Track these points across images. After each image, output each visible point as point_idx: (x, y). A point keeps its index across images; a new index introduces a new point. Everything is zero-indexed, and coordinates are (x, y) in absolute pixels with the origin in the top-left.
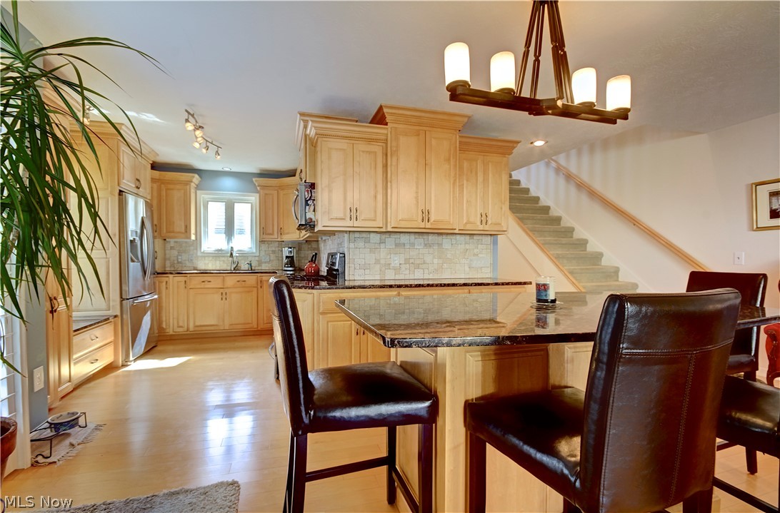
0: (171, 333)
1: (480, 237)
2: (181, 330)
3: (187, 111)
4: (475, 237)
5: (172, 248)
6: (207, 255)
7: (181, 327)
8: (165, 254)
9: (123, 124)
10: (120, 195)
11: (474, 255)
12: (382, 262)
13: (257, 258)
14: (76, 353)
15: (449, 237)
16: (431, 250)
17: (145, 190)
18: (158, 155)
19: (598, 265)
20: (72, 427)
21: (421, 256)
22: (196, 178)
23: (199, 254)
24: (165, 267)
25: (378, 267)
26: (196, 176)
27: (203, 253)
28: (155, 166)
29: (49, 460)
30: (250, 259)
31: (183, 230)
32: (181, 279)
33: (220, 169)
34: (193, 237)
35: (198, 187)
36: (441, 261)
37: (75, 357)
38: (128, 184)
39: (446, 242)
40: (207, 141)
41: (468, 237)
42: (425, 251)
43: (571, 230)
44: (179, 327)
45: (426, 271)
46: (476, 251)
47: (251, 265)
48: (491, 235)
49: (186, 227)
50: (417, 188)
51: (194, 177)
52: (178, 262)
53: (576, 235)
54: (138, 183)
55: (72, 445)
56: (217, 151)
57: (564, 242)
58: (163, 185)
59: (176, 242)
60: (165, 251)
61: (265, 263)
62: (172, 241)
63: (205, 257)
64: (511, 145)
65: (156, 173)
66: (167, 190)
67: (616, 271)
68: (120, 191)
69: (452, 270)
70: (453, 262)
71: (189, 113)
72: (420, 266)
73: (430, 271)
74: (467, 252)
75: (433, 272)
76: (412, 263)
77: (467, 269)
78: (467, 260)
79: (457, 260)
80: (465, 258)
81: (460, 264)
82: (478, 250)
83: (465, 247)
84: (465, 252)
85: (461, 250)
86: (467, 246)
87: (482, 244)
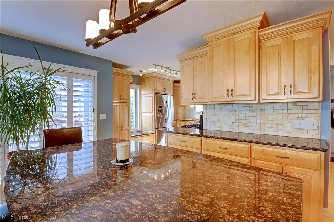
1: (305, 104)
8: (185, 113)
10: (155, 95)
12: (221, 120)
16: (255, 115)
17: (170, 91)
21: (247, 118)
24: (185, 117)
25: (219, 123)
36: (263, 122)
42: (251, 115)
45: (251, 128)
50: (224, 76)
52: (189, 116)
54: (165, 90)
60: (185, 111)
62: (187, 108)
63: (197, 114)
68: (155, 93)
69: (274, 129)
70: (275, 123)
71: (156, 65)
72: (247, 124)
73: (254, 128)
74: (290, 116)
75: (257, 129)
76: (241, 122)
77: (290, 129)
78: (290, 123)
79: (279, 122)
80: (287, 121)
81: (282, 125)
82: (303, 115)
83: (288, 112)
84: (288, 116)
85: (283, 114)
86: (290, 111)
87: (308, 109)
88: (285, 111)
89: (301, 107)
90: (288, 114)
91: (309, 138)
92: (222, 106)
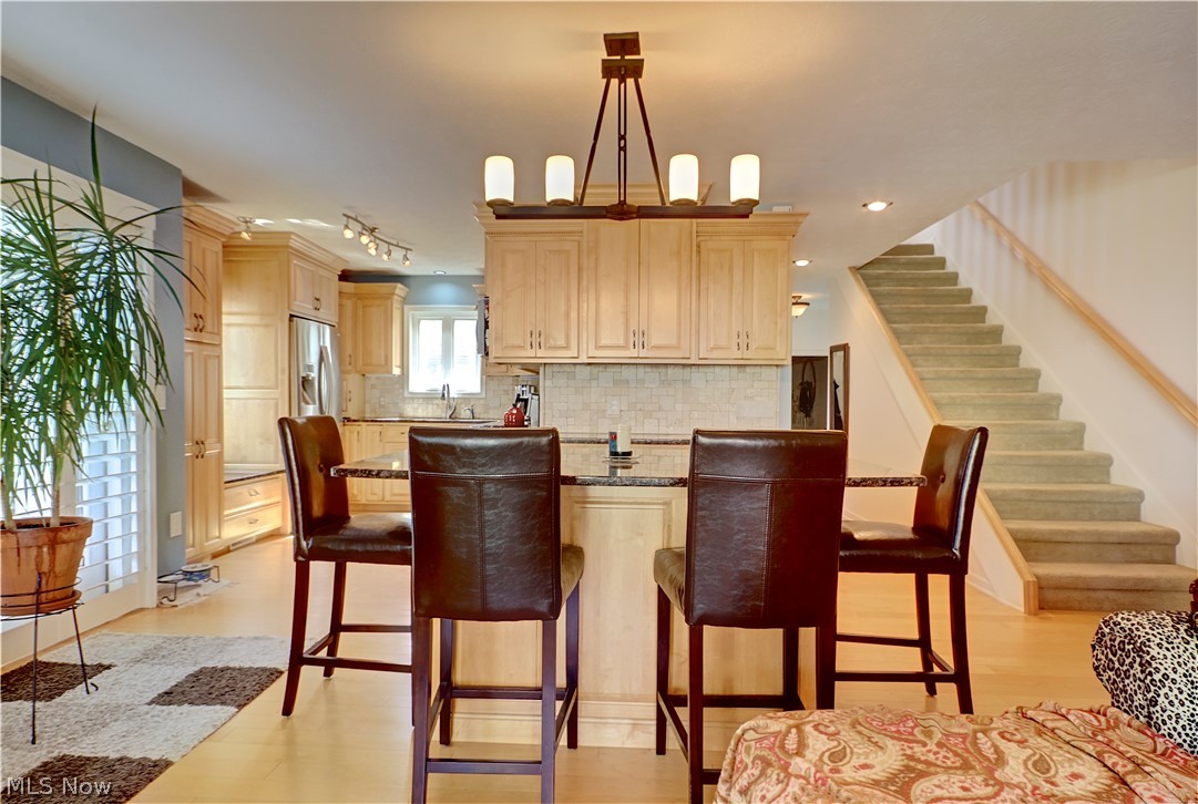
0: (364, 502)
1: (757, 370)
2: (374, 498)
3: (345, 215)
4: (748, 369)
5: (373, 386)
6: (415, 397)
7: (375, 494)
8: (364, 395)
9: (292, 233)
10: (290, 320)
11: (746, 398)
12: (594, 407)
13: (482, 402)
14: (230, 508)
15: (701, 369)
16: (671, 391)
17: (329, 312)
18: (347, 262)
19: (1052, 419)
20: (202, 578)
21: (654, 400)
22: (400, 289)
23: (406, 395)
24: (364, 412)
25: (586, 415)
26: (399, 285)
27: (411, 393)
28: (346, 276)
29: (173, 603)
30: (472, 403)
31: (383, 363)
32: (375, 428)
33: (432, 273)
34: (396, 371)
35: (405, 301)
36: (688, 407)
37: (226, 512)
38: (302, 306)
39: (697, 376)
40: (389, 243)
41: (735, 370)
42: (662, 391)
43: (1015, 352)
44: (373, 494)
45: (664, 422)
46: (748, 391)
47: (472, 412)
48: (777, 366)
49: (386, 358)
50: (627, 298)
51: (395, 287)
52: (381, 407)
53: (1026, 362)
54: (317, 304)
55: (198, 595)
56: (405, 256)
57: (981, 375)
58: (359, 302)
59: (378, 378)
60: (364, 390)
61: (494, 408)
62: (373, 376)
63: (413, 399)
64: (792, 219)
65: (349, 287)
66: (364, 307)
67: (1078, 431)
68: (292, 316)
70: (709, 409)
71: (348, 217)
72: (654, 414)
73: (669, 422)
74: (734, 393)
76: (640, 410)
77: (733, 421)
78: (733, 406)
79: (716, 405)
80: (729, 403)
81: (721, 412)
82: (753, 391)
84: (730, 392)
85: (723, 390)
86: (733, 385)
87: (761, 380)
88: (725, 384)
89: (752, 376)
92: (595, 370)
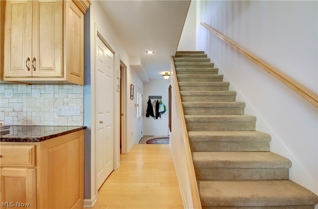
1: (70, 87)
11: (64, 104)
19: (241, 114)
43: (227, 85)
53: (231, 89)
67: (253, 121)
69: (41, 117)
70: (42, 110)
73: (19, 118)
74: (57, 101)
75: (23, 119)
77: (57, 117)
78: (56, 109)
79: (46, 108)
80: (54, 107)
81: (49, 112)
82: (68, 99)
83: (55, 97)
84: (55, 101)
85: (50, 99)
86: (57, 96)
87: (73, 94)
88: (52, 96)
89: (67, 91)
90: (55, 99)
91: (73, 126)
